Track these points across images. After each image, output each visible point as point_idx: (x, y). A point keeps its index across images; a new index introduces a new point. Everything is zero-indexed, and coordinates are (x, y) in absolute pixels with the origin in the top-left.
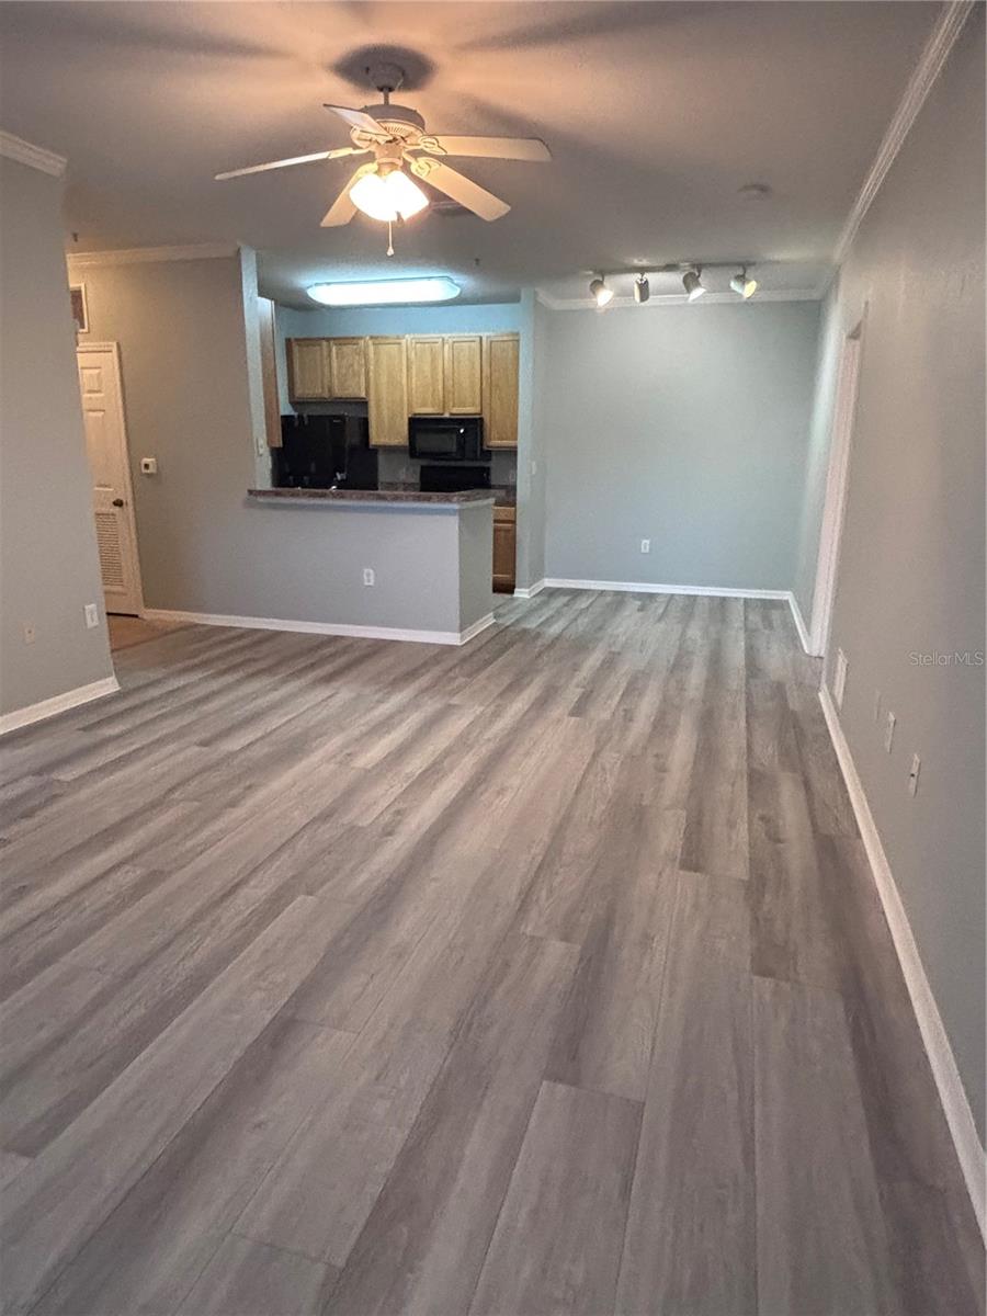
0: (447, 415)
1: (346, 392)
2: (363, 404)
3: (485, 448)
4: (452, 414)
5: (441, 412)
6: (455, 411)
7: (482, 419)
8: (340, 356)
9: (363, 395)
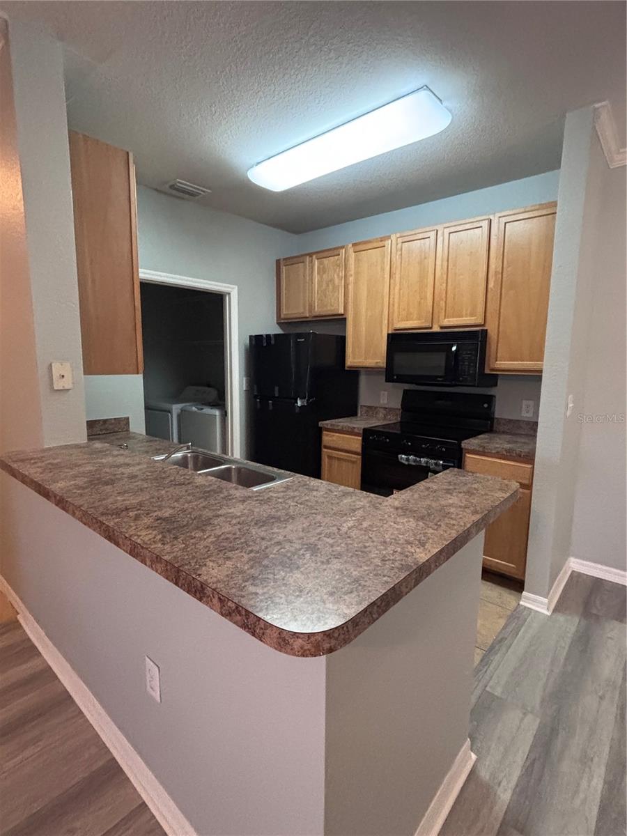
0: (436, 329)
1: (325, 309)
2: (341, 320)
3: (487, 371)
4: (442, 328)
5: (428, 324)
6: (446, 322)
7: (485, 332)
8: (322, 271)
9: (341, 311)
